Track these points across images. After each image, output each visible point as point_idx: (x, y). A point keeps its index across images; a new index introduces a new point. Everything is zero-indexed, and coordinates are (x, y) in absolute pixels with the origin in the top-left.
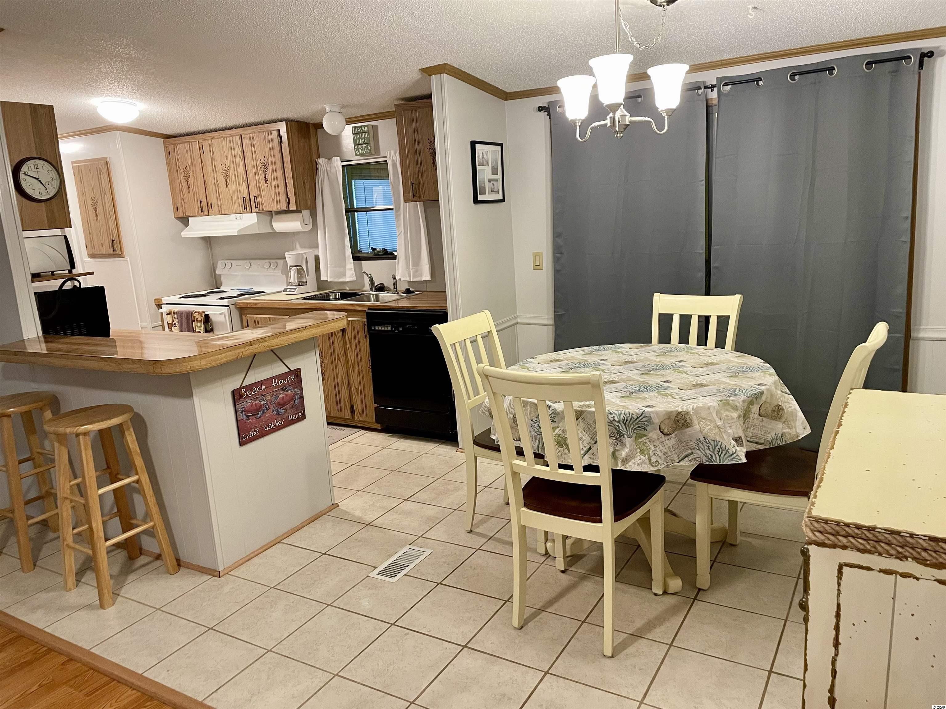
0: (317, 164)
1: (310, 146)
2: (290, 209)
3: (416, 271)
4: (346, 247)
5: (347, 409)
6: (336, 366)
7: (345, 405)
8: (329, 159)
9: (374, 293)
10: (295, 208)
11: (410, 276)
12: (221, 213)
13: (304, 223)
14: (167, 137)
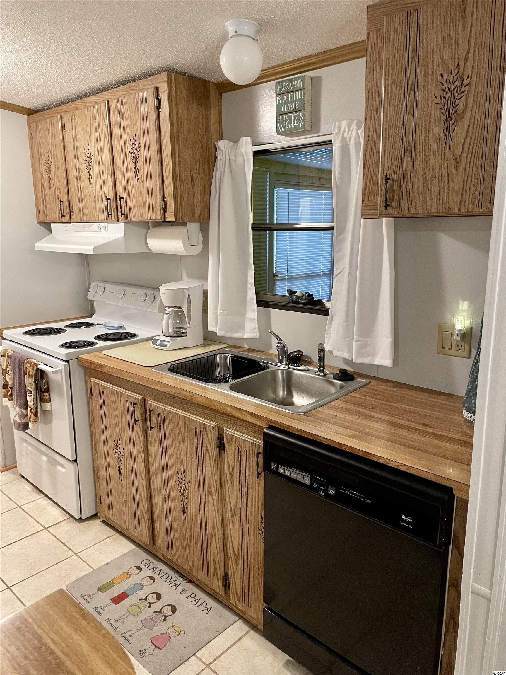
0: (216, 150)
1: (207, 119)
2: (167, 220)
3: (365, 345)
4: (249, 286)
5: (217, 577)
6: (205, 502)
7: (215, 570)
8: (235, 141)
9: (283, 366)
10: (173, 220)
11: (350, 351)
12: (83, 219)
13: (188, 242)
14: (30, 112)
